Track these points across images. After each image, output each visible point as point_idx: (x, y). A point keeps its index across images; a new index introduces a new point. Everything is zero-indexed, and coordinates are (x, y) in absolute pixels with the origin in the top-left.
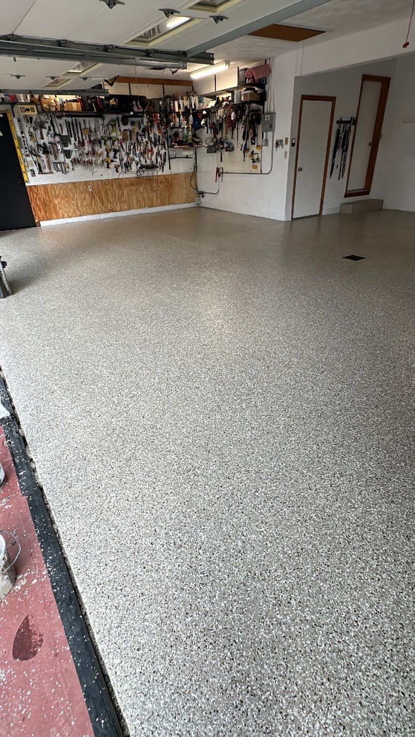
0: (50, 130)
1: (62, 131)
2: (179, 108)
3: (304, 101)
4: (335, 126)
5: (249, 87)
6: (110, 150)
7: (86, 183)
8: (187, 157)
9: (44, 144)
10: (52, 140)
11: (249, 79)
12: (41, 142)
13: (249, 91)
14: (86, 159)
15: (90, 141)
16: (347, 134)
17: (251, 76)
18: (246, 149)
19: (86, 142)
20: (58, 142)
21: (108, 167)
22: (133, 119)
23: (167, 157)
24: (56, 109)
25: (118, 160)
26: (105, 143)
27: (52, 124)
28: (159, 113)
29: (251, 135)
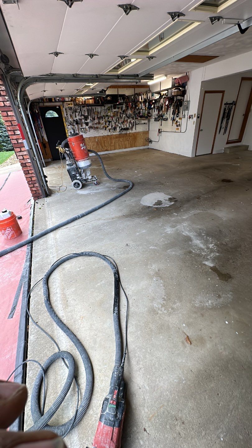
0: (79, 113)
1: (85, 113)
2: (142, 99)
3: (206, 94)
4: (223, 106)
5: (177, 88)
6: (107, 121)
7: (95, 137)
8: (145, 123)
9: (77, 120)
10: (80, 118)
11: (177, 83)
12: (75, 119)
13: (177, 90)
14: (96, 126)
15: (98, 117)
16: (230, 110)
17: (178, 82)
18: (173, 120)
19: (96, 118)
20: (83, 119)
21: (105, 130)
22: (119, 106)
23: (134, 124)
24: (82, 103)
25: (110, 126)
26: (105, 119)
27: (81, 110)
28: (131, 102)
29: (176, 112)
